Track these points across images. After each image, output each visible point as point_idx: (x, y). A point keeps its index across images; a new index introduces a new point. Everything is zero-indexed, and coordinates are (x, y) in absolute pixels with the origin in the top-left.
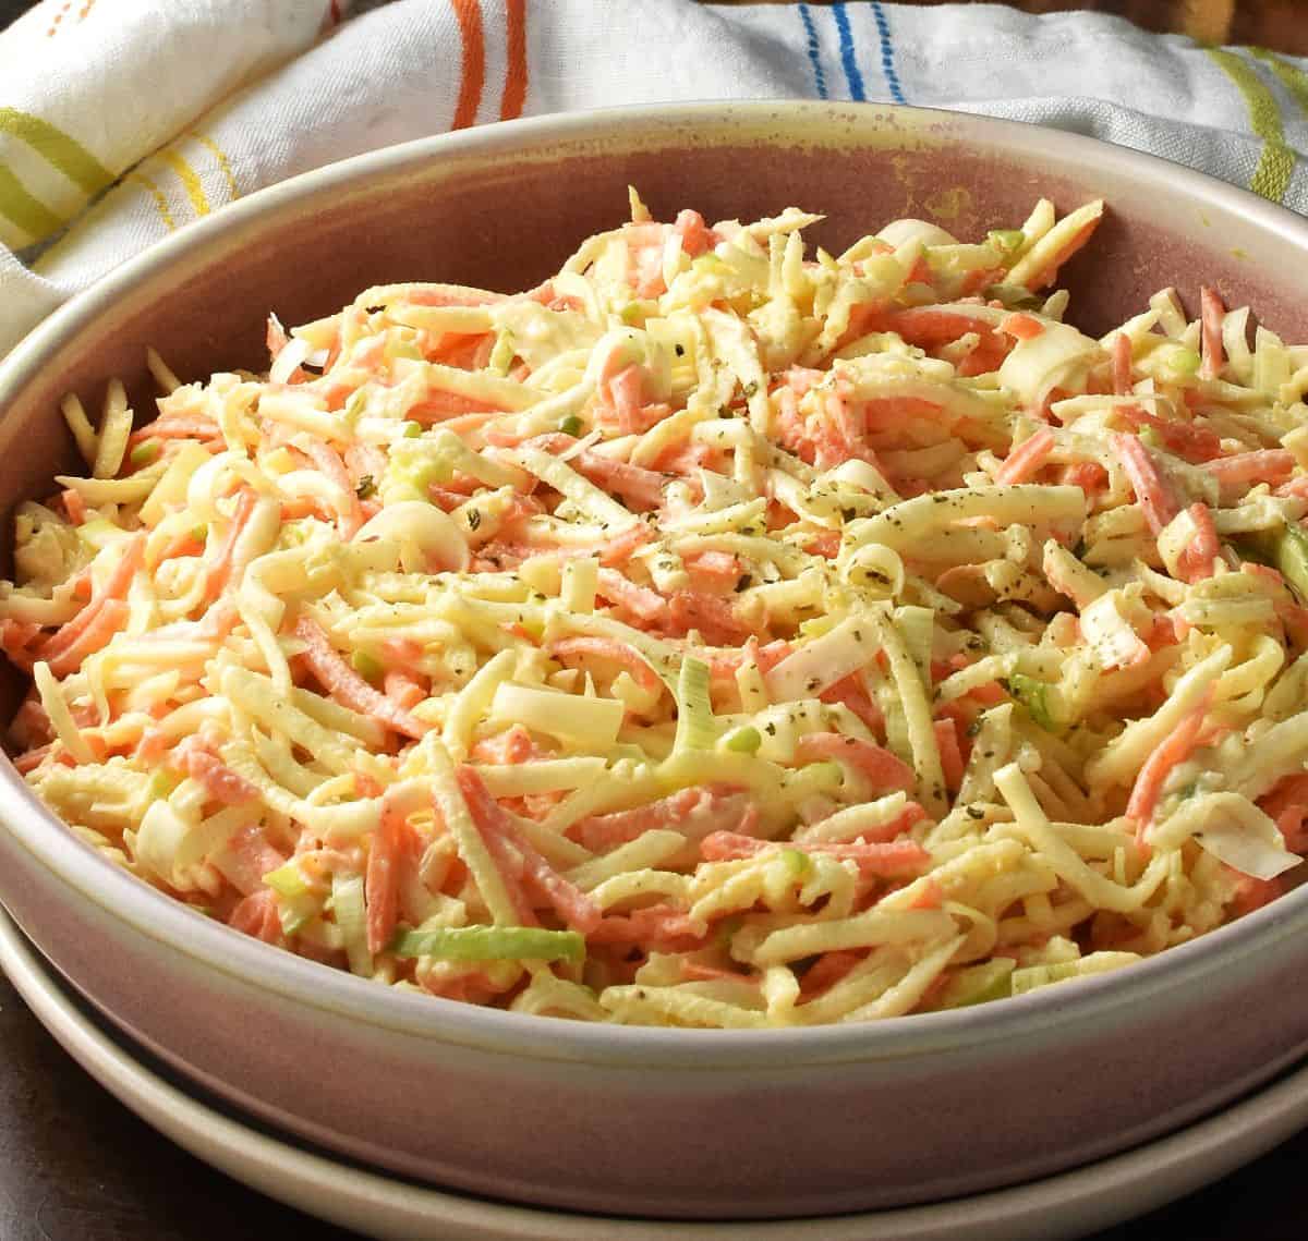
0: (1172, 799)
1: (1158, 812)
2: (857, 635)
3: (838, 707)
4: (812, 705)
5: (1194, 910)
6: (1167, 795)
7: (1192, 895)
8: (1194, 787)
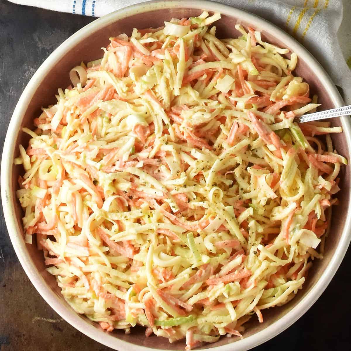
0: (292, 232)
1: (289, 236)
2: (220, 219)
3: (220, 234)
4: (215, 235)
5: (301, 253)
6: (291, 232)
7: (300, 250)
8: (295, 228)
